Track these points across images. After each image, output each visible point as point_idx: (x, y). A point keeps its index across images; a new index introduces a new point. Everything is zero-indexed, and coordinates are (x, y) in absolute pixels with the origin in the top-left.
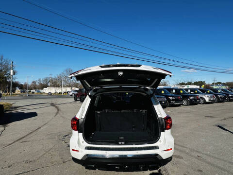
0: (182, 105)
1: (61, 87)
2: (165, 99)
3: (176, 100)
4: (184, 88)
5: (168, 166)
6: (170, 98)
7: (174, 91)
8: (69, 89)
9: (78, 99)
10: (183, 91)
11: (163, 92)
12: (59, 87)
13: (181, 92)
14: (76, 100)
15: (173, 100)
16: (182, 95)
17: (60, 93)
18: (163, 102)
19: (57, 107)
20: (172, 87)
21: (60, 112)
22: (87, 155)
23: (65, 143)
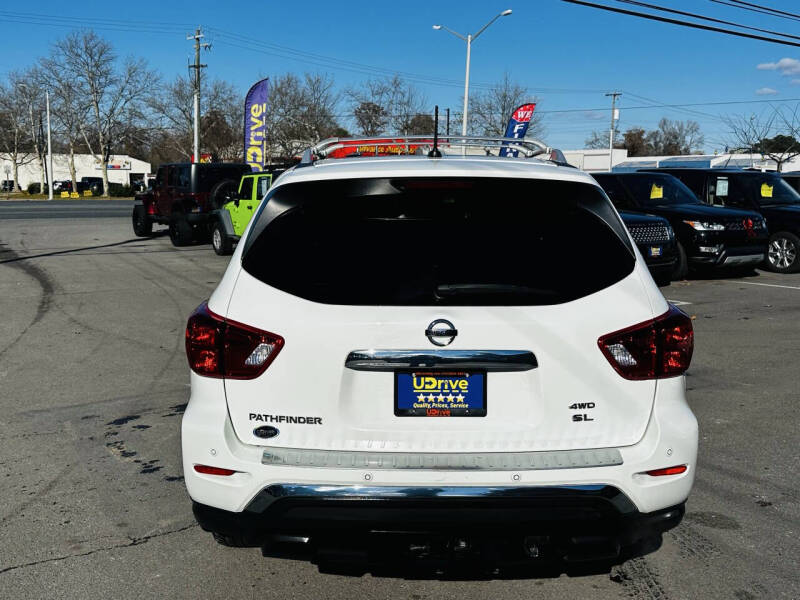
0: (766, 266)
1: (42, 153)
2: (669, 233)
3: (731, 241)
4: (787, 168)
5: (663, 559)
6: (699, 227)
7: (722, 188)
8: (87, 166)
9: (156, 227)
10: (779, 191)
11: (657, 193)
12: (27, 148)
13: (766, 191)
14: (143, 231)
15: (711, 238)
16: (765, 213)
17: (33, 188)
18: (655, 251)
19: (34, 272)
20: (714, 163)
21: (58, 298)
22: (274, 490)
23: (125, 454)
